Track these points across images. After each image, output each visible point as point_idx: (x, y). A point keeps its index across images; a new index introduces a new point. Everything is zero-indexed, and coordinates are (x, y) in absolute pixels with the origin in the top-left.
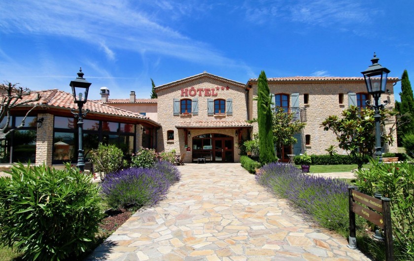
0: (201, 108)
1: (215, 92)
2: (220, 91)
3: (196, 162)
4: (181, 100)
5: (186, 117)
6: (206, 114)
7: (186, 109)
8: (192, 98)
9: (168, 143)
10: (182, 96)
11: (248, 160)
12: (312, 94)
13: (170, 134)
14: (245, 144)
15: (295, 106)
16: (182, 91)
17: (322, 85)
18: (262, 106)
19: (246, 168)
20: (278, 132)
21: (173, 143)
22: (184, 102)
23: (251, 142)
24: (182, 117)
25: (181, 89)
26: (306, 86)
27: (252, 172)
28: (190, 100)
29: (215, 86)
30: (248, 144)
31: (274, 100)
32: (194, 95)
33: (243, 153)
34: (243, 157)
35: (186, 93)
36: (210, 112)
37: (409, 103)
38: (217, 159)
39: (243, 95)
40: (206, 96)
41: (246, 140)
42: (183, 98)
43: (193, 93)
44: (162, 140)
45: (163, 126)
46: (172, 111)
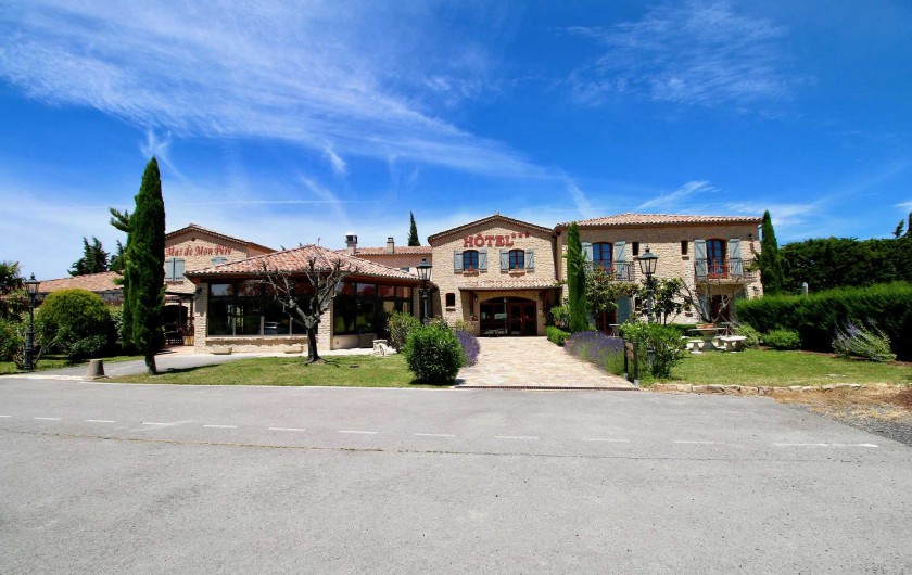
0: (491, 263)
1: (511, 240)
2: (517, 239)
3: (486, 336)
4: (464, 252)
5: (471, 275)
6: (498, 271)
7: (471, 264)
8: (479, 249)
9: (448, 310)
10: (465, 246)
11: (556, 331)
12: (643, 242)
13: (451, 299)
14: (553, 310)
15: (621, 259)
16: (465, 239)
17: (659, 230)
18: (572, 265)
19: (554, 341)
20: (593, 295)
21: (454, 310)
22: (468, 255)
23: (560, 308)
24: (466, 275)
25: (464, 237)
26: (635, 232)
27: (560, 344)
28: (477, 252)
29: (510, 232)
30: (556, 311)
31: (590, 250)
32: (482, 245)
33: (550, 321)
34: (549, 328)
35: (471, 242)
36: (503, 267)
37: (771, 255)
38: (514, 333)
39: (549, 244)
40: (497, 246)
41: (553, 306)
42: (466, 249)
43: (480, 242)
44: (440, 306)
45: (441, 288)
46: (452, 267)
